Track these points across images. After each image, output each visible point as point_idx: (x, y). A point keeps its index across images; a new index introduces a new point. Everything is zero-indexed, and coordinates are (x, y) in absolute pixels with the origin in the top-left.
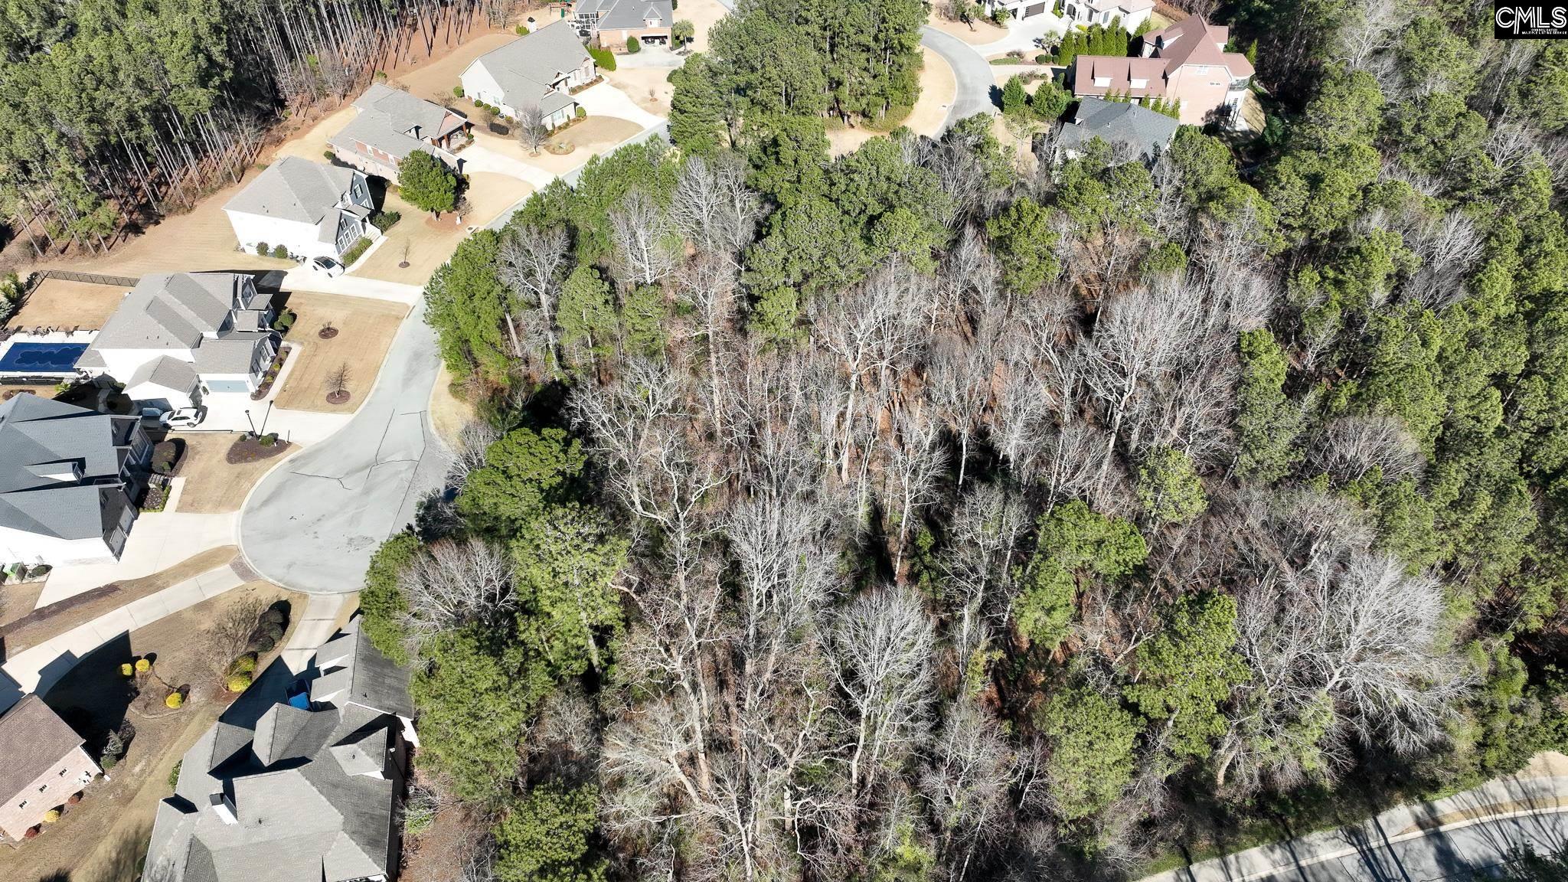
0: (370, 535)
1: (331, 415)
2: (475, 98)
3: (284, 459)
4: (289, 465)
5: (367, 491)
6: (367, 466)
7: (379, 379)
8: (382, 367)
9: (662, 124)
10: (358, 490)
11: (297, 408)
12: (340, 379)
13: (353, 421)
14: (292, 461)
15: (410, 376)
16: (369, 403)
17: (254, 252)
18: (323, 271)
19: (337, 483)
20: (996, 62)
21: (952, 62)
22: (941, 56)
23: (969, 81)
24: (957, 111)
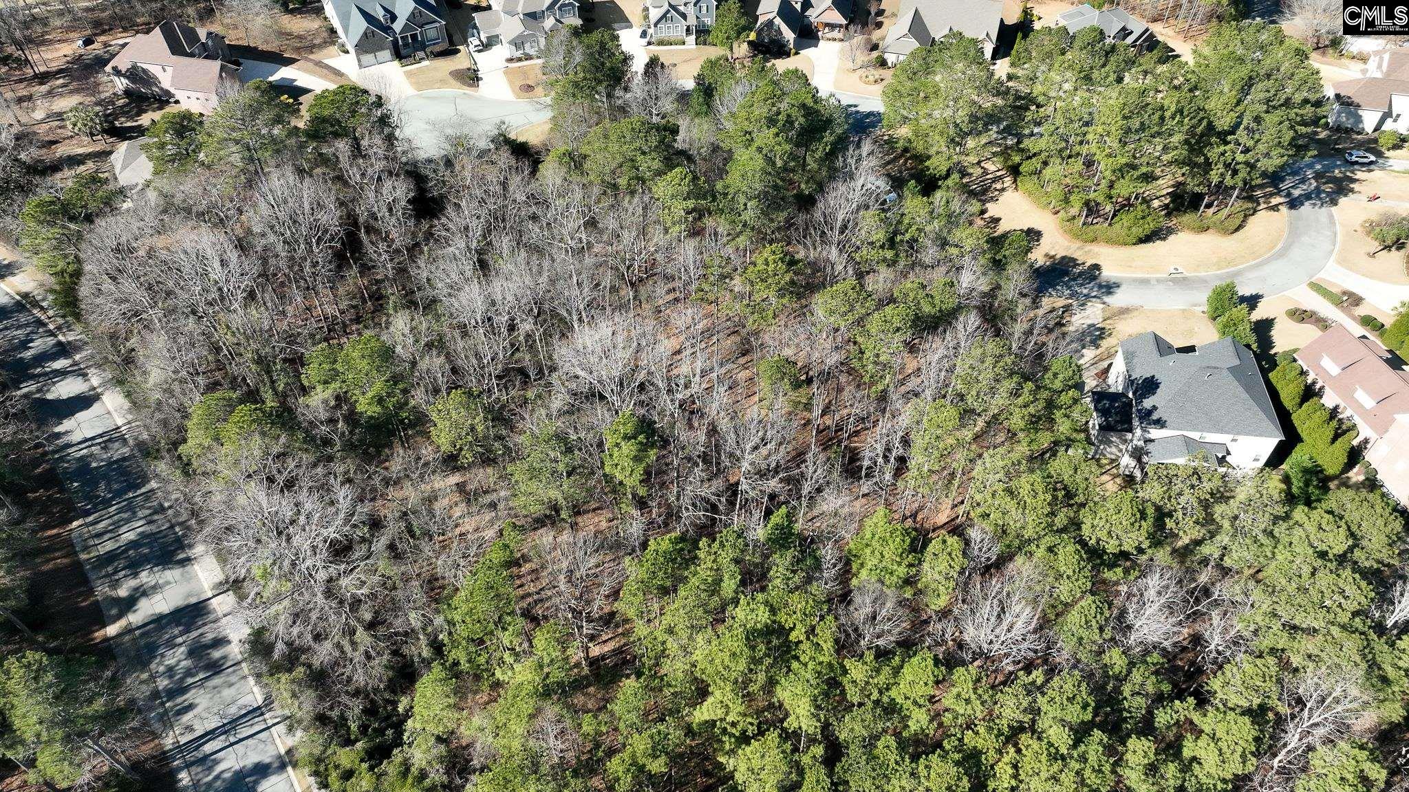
20: (1317, 287)
21: (1281, 254)
22: (1279, 246)
23: (1251, 275)
24: (1179, 281)
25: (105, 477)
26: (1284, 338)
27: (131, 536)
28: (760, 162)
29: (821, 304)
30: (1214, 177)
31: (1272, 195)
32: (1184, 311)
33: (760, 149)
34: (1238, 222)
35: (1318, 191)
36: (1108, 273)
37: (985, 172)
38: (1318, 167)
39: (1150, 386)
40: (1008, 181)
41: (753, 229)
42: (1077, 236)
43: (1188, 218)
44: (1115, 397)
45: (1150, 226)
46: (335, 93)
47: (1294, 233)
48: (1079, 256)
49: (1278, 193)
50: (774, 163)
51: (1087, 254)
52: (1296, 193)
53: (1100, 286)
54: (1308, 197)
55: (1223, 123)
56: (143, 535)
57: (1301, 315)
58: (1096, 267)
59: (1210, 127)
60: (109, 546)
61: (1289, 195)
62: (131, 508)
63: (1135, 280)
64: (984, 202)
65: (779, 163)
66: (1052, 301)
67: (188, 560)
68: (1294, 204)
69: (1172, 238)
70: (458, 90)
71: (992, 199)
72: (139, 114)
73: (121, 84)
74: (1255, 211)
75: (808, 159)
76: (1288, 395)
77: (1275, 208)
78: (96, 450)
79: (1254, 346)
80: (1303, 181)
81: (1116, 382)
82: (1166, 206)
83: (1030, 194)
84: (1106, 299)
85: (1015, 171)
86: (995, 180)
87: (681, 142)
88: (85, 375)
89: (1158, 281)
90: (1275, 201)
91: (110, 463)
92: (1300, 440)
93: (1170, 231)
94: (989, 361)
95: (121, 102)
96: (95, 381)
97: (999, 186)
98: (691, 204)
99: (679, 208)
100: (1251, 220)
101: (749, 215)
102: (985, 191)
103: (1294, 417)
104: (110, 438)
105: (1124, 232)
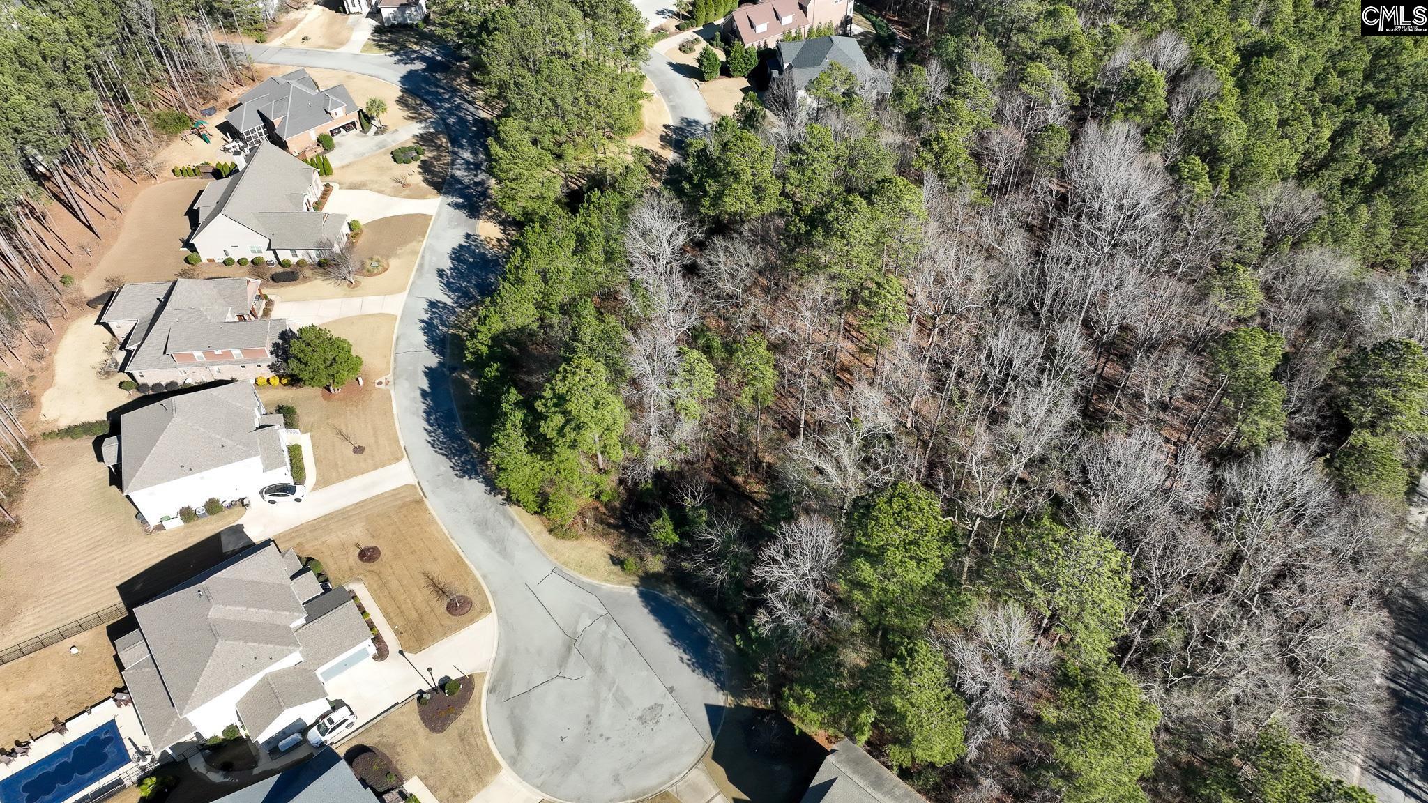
0: (652, 703)
1: (473, 627)
2: (219, 257)
3: (482, 690)
4: (493, 697)
5: (599, 669)
6: (569, 649)
7: (472, 567)
8: (462, 555)
9: (440, 207)
10: (589, 673)
11: (434, 641)
12: (439, 590)
13: (500, 617)
14: (492, 690)
15: (501, 547)
16: (493, 593)
17: (178, 522)
18: (285, 502)
19: (560, 681)
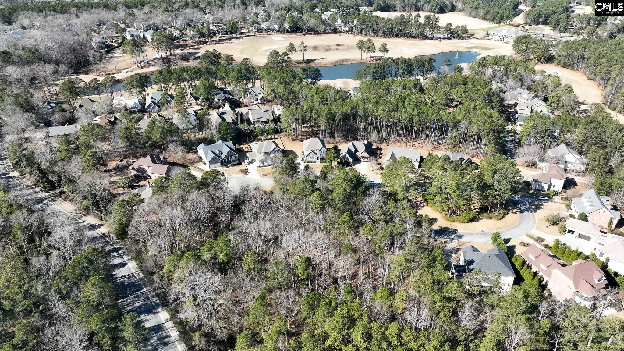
20: (529, 236)
21: (516, 227)
22: (517, 223)
23: (507, 232)
24: (482, 233)
25: (129, 287)
26: (519, 250)
27: (138, 305)
28: (342, 190)
29: (362, 231)
30: (490, 200)
31: (514, 209)
32: (485, 243)
33: (342, 187)
34: (502, 216)
35: (530, 208)
36: (460, 232)
37: (417, 201)
38: (530, 201)
39: (472, 262)
40: (425, 204)
41: (341, 210)
42: (448, 220)
43: (485, 215)
44: (461, 266)
45: (471, 216)
46: (211, 171)
47: (521, 220)
48: (450, 227)
49: (517, 208)
50: (347, 191)
51: (453, 226)
52: (522, 208)
53: (457, 236)
54: (527, 210)
55: (489, 182)
56: (142, 305)
57: (524, 244)
58: (456, 230)
59: (485, 184)
60: (130, 308)
61: (520, 209)
62: (137, 297)
63: (468, 234)
64: (417, 210)
65: (348, 191)
66: (441, 240)
67: (157, 313)
68: (522, 212)
69: (480, 221)
70: (242, 176)
71: (420, 209)
72: (138, 182)
73: (133, 173)
74: (508, 214)
75: (358, 193)
76: (518, 265)
77: (515, 213)
78: (126, 279)
79: (506, 251)
80: (525, 205)
81: (462, 263)
82: (478, 212)
83: (432, 207)
84: (459, 240)
85: (427, 200)
86: (421, 203)
87: (317, 186)
88: (122, 257)
89: (476, 234)
90: (515, 211)
91: (130, 283)
92: (523, 280)
93: (480, 219)
94: (414, 244)
95: (132, 178)
96: (125, 259)
97: (422, 205)
98: (321, 202)
99: (317, 203)
100: (507, 216)
101: (339, 206)
102: (417, 206)
103: (521, 273)
104: (130, 276)
105: (463, 218)
